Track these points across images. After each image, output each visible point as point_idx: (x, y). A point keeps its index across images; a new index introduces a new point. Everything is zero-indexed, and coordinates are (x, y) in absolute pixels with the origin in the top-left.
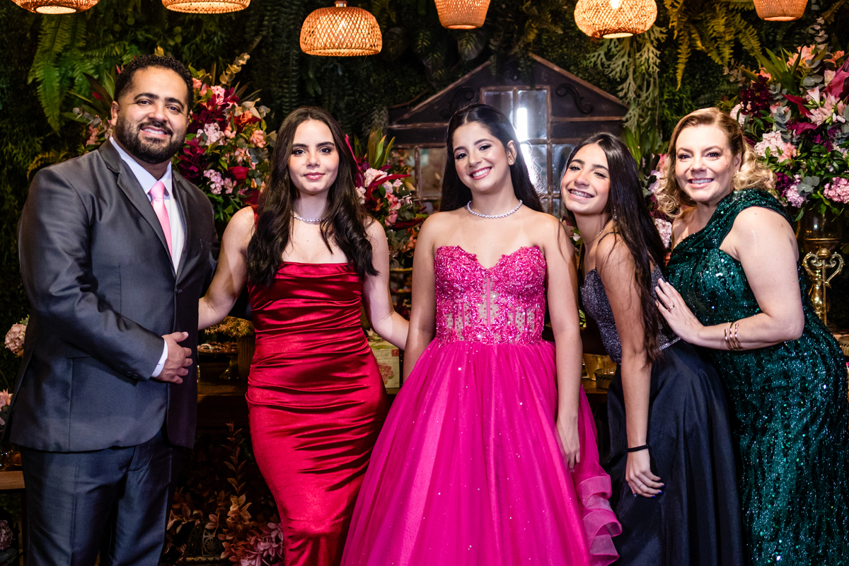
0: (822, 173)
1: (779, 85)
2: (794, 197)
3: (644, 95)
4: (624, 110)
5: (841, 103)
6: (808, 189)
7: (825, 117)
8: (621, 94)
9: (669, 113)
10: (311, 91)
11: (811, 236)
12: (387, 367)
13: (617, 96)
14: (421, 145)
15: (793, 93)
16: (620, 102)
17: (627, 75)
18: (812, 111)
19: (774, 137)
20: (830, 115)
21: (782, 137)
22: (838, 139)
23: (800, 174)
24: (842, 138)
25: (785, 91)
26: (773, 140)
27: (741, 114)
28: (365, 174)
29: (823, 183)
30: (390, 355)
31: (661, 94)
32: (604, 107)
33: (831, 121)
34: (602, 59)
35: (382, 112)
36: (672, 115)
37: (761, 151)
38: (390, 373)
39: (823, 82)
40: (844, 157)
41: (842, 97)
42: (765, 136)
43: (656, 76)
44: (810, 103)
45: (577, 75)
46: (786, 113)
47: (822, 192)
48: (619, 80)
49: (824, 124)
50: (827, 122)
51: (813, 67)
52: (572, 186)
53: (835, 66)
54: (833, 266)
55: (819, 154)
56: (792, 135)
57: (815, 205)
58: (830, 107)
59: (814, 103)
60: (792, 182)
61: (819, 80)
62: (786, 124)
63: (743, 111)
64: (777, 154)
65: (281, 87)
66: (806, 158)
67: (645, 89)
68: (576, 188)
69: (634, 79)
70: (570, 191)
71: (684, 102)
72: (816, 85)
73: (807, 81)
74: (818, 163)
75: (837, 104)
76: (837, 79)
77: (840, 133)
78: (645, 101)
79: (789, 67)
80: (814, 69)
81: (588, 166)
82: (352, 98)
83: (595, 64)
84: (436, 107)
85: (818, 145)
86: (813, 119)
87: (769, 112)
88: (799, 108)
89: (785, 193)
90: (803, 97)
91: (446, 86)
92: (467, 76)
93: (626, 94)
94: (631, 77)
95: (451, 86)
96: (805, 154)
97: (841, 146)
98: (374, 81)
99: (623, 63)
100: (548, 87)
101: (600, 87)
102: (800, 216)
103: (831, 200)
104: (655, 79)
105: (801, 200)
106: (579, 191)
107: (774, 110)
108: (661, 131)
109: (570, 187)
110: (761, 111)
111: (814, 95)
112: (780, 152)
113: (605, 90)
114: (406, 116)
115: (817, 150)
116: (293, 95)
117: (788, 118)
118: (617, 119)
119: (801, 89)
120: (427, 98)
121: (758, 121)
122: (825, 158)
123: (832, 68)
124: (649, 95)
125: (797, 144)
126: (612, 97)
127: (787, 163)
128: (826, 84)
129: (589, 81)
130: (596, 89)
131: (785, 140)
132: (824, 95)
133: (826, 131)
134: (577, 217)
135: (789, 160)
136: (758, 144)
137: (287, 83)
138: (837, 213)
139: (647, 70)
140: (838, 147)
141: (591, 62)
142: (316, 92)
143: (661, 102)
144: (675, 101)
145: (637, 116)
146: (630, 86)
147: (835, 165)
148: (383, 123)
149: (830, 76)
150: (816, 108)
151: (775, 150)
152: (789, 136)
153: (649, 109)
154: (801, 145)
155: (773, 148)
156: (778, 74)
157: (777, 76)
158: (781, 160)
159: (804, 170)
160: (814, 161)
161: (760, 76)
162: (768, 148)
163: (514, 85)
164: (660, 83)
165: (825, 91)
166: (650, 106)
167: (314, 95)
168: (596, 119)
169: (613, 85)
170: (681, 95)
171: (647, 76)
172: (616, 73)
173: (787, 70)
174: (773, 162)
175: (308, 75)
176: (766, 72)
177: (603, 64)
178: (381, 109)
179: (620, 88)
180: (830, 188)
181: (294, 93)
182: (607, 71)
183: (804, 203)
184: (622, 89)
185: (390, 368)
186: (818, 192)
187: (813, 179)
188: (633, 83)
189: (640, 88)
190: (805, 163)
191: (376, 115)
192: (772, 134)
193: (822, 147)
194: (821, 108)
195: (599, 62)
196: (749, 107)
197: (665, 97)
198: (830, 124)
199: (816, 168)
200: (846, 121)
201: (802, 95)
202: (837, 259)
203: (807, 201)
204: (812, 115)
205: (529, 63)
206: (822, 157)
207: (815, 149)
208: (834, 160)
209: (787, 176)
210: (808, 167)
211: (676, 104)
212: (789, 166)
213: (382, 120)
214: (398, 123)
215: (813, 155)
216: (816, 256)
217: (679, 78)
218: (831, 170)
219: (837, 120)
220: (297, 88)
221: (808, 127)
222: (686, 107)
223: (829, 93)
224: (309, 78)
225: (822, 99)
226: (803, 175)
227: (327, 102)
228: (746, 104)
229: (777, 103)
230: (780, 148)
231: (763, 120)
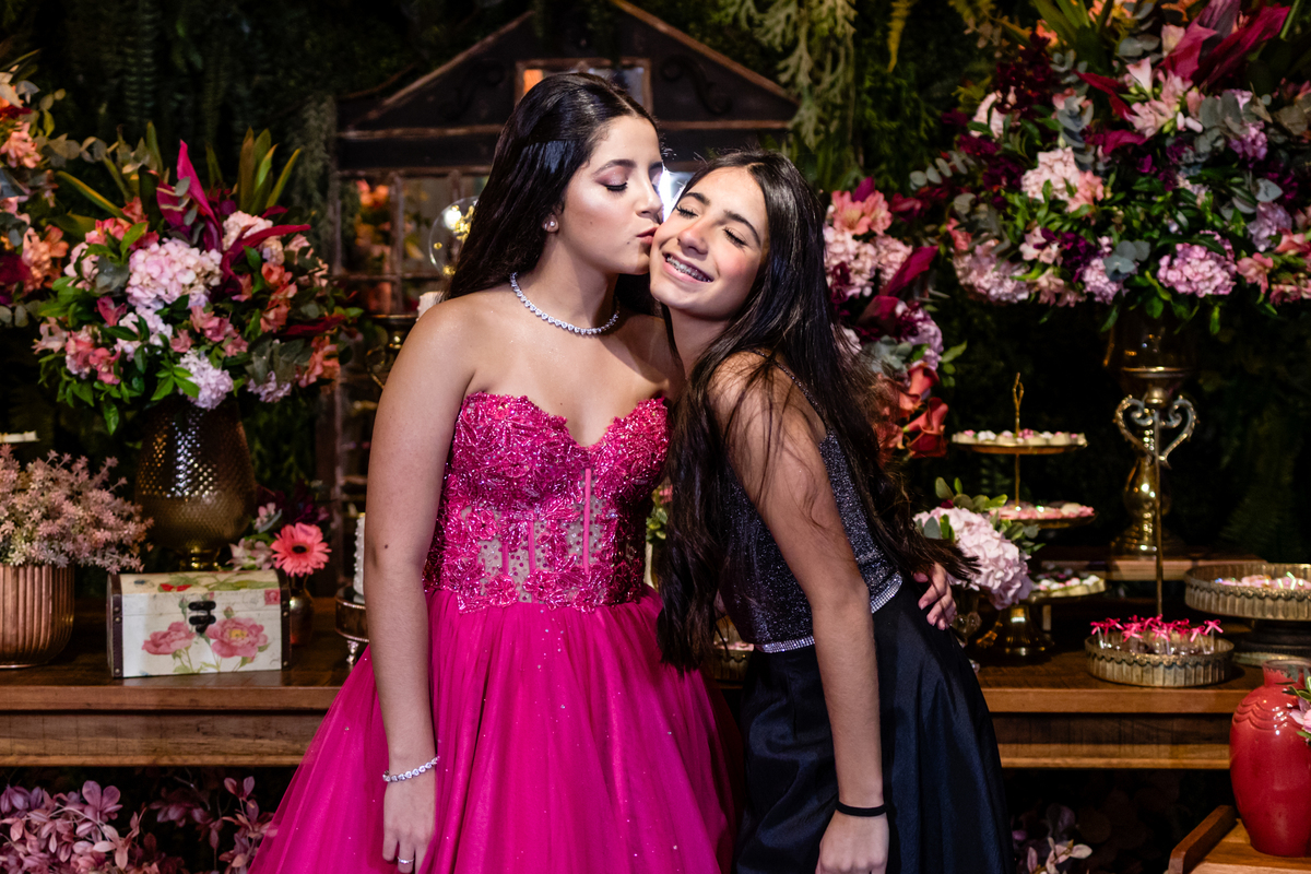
0: (1155, 235)
1: (1071, 55)
2: (1098, 284)
3: (827, 79)
4: (789, 108)
5: (1194, 93)
6: (1126, 266)
7: (1162, 120)
8: (784, 78)
9: (874, 114)
10: (179, 62)
11: (1134, 362)
12: (254, 626)
13: (777, 81)
14: (402, 171)
15: (1099, 70)
16: (782, 92)
17: (796, 42)
18: (1136, 107)
19: (1061, 160)
20: (1171, 116)
21: (1076, 160)
22: (1189, 166)
23: (1110, 235)
24: (1196, 163)
25: (1082, 67)
26: (1059, 167)
27: (995, 113)
28: (225, 224)
29: (1156, 255)
30: (262, 602)
31: (859, 79)
32: (753, 103)
33: (1174, 128)
34: (748, 10)
35: (324, 106)
36: (880, 118)
37: (1035, 188)
38: (261, 640)
39: (1159, 49)
40: (1199, 202)
41: (1196, 79)
42: (1042, 157)
43: (849, 42)
44: (1133, 90)
45: (701, 40)
46: (1082, 110)
47: (1155, 274)
48: (780, 49)
49: (1160, 135)
50: (1166, 129)
51: (1139, 17)
52: (671, 247)
53: (1185, 19)
54: (1175, 424)
55: (1150, 194)
56: (1095, 155)
57: (1139, 299)
58: (1172, 100)
59: (1141, 92)
60: (1095, 251)
61: (1151, 46)
62: (1083, 133)
63: (999, 106)
64: (1066, 194)
65: (120, 53)
66: (1124, 204)
67: (828, 66)
68: (680, 254)
69: (810, 50)
70: (667, 256)
71: (904, 94)
72: (1145, 54)
73: (1128, 47)
74: (1148, 215)
75: (1185, 93)
76: (1188, 43)
77: (1191, 153)
78: (828, 90)
79: (1094, 19)
80: (1142, 22)
81: (714, 212)
82: (270, 78)
83: (736, 19)
84: (431, 99)
85: (1148, 178)
86: (1138, 123)
87: (1052, 108)
88: (1111, 101)
89: (1082, 275)
90: (1120, 80)
91: (450, 57)
92: (490, 39)
93: (794, 77)
94: (802, 45)
95: (460, 58)
96: (1120, 196)
97: (1194, 180)
98: (313, 46)
99: (788, 17)
100: (644, 62)
101: (745, 63)
102: (1111, 322)
103: (1171, 290)
104: (847, 48)
105: (1112, 289)
106: (682, 262)
107: (1060, 105)
108: (861, 149)
109: (669, 248)
110: (1037, 107)
111: (1142, 76)
112: (1071, 190)
113: (754, 69)
114: (373, 115)
115: (1145, 187)
116: (146, 70)
117: (1087, 120)
118: (777, 125)
119: (1116, 64)
120: (415, 79)
121: (1030, 126)
122: (1162, 203)
123: (1176, 19)
124: (837, 79)
125: (1106, 175)
126: (768, 84)
127: (1085, 212)
128: (1165, 54)
129: (725, 52)
130: (738, 68)
131: (1082, 167)
132: (1161, 76)
133: (1163, 148)
134: (675, 317)
135: (1089, 206)
136: (1029, 173)
137: (133, 45)
138: (1185, 316)
139: (831, 30)
140: (1187, 182)
141: (727, 16)
142: (190, 65)
143: (858, 94)
144: (887, 91)
145: (814, 120)
146: (801, 62)
147: (1181, 217)
148: (325, 127)
149: (1173, 37)
150: (1143, 102)
151: (1061, 186)
152: (1089, 159)
153: (835, 107)
154: (1112, 177)
155: (1057, 182)
156: (1070, 32)
157: (1067, 37)
158: (1073, 207)
159: (1118, 227)
160: (1139, 209)
161: (1034, 36)
162: (1048, 183)
163: (582, 56)
164: (858, 55)
165: (1164, 66)
166: (839, 101)
167: (185, 70)
168: (736, 124)
169: (770, 59)
170: (898, 81)
171: (833, 44)
172: (775, 36)
173: (1088, 24)
174: (1059, 211)
175: (175, 31)
176: (1047, 29)
177: (750, 20)
178: (321, 101)
179: (781, 65)
180: (1170, 266)
181: (148, 65)
182: (758, 33)
183: (1118, 295)
184: (785, 69)
185: (261, 629)
186: (1148, 274)
187: (1137, 247)
188: (806, 56)
189: (819, 65)
190: (1121, 213)
191: (312, 112)
192: (1058, 154)
193: (1155, 181)
194: (1154, 103)
195: (743, 15)
196: (1011, 98)
197: (868, 84)
198: (1172, 134)
199: (1143, 224)
200: (1204, 129)
201: (1117, 75)
202: (1183, 411)
203: (1124, 292)
204: (1136, 114)
205: (607, 15)
206: (1154, 203)
207: (1142, 185)
208: (1180, 209)
209: (1084, 239)
210: (1127, 221)
211: (889, 98)
212: (1088, 219)
213: (324, 120)
214: (358, 127)
215: (1138, 197)
216: (1141, 404)
217: (893, 46)
218: (1174, 228)
219: (1186, 126)
220: (154, 56)
221: (1127, 139)
222: (907, 103)
223: (1170, 72)
224: (177, 38)
225: (1156, 83)
226: (1115, 239)
227: (212, 84)
228: (1005, 92)
229: (1067, 91)
230: (1072, 182)
231: (1039, 126)
